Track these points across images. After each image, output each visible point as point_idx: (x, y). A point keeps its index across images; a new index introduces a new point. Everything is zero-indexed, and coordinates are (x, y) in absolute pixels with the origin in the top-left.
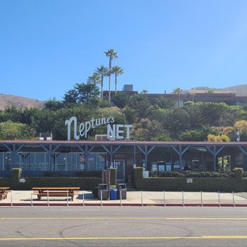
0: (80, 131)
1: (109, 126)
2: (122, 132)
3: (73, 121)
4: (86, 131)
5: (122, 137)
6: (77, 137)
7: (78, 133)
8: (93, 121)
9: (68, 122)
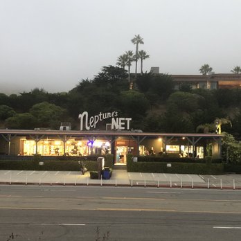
0: (91, 123)
1: (113, 119)
2: (124, 123)
3: (85, 115)
4: (95, 123)
5: (124, 128)
6: (88, 128)
7: (89, 125)
8: (100, 115)
9: (81, 116)
